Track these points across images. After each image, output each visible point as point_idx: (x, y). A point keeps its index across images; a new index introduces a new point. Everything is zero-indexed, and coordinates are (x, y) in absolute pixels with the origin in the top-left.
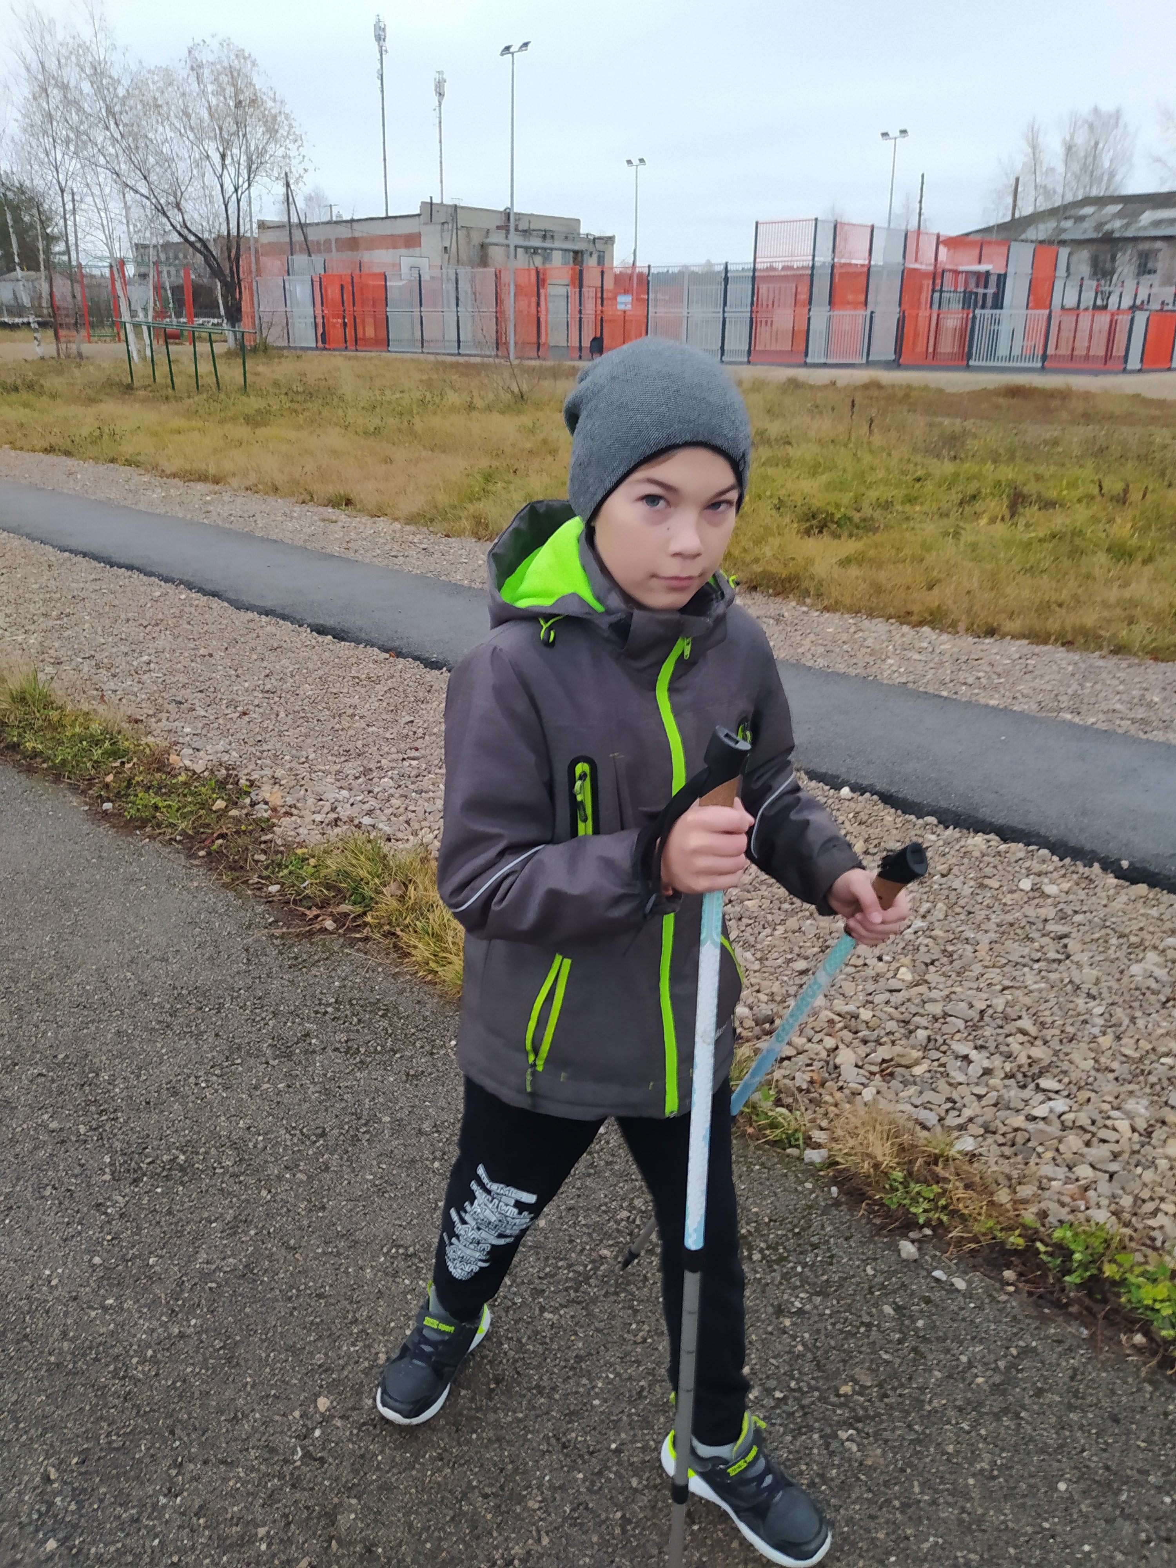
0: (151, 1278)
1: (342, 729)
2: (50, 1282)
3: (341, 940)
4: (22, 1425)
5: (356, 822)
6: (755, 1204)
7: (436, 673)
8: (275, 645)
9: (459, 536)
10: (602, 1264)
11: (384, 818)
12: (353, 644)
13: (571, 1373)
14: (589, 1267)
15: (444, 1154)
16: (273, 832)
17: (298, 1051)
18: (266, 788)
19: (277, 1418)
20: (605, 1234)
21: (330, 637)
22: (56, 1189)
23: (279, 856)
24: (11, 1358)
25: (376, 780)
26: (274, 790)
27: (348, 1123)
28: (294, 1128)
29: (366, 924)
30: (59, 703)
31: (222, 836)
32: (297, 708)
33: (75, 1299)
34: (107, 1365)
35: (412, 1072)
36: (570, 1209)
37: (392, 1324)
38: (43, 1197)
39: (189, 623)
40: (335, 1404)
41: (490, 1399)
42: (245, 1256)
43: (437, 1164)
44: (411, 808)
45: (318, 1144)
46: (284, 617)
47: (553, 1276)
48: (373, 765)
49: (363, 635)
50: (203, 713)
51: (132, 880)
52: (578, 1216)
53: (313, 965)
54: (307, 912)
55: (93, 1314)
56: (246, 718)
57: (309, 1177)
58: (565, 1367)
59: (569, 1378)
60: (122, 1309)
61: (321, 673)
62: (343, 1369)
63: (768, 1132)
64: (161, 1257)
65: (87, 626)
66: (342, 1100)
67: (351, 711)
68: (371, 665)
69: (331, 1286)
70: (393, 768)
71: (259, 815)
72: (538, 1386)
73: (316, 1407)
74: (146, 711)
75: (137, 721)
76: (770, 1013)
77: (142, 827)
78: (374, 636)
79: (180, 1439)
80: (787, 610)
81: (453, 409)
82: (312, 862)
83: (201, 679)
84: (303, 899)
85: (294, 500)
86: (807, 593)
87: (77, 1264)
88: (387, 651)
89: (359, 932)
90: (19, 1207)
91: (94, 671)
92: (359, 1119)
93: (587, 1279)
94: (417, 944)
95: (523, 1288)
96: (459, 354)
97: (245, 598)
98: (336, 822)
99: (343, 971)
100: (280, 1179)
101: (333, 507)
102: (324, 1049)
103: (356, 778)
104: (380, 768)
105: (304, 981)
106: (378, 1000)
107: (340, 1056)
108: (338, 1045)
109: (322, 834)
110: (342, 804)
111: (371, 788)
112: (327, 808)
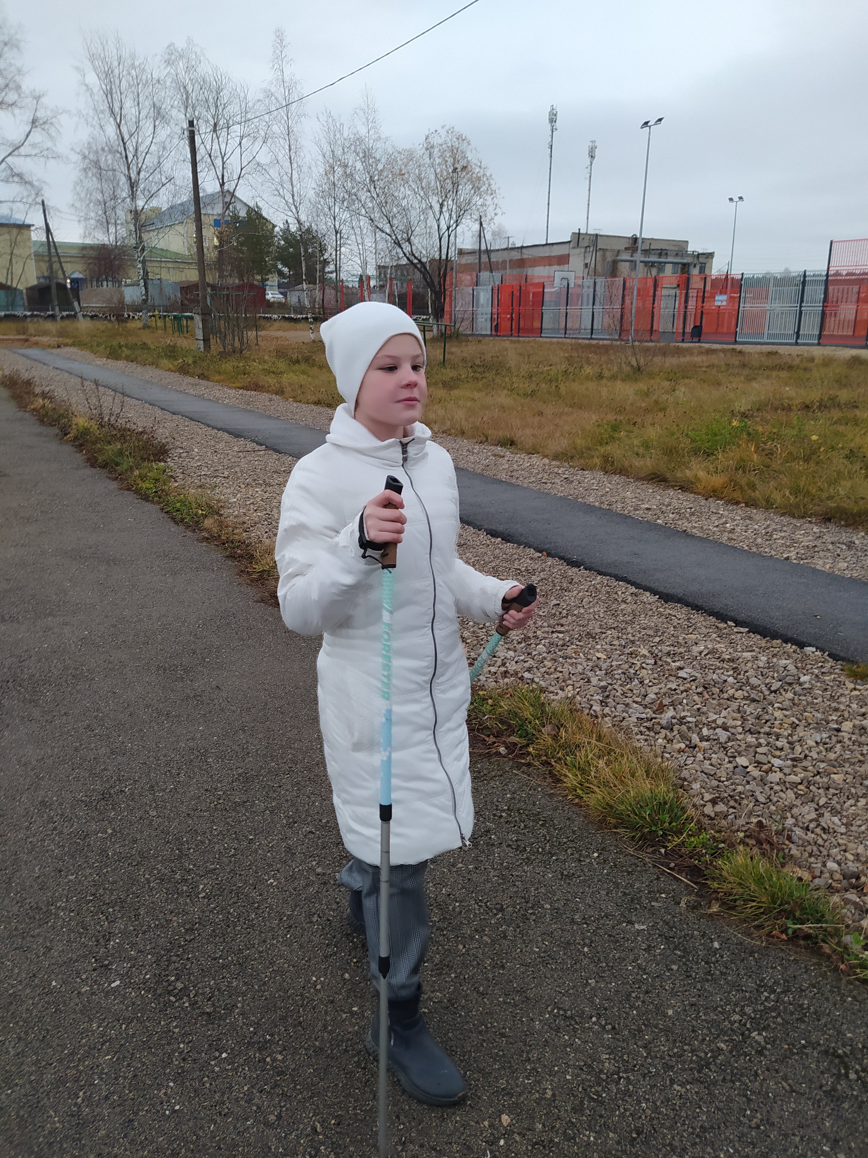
2: (316, 986)
3: (511, 763)
4: (298, 1087)
5: (520, 676)
6: (848, 1029)
9: (592, 470)
10: (719, 1055)
11: (539, 675)
12: (515, 545)
13: (698, 1140)
14: (709, 1055)
15: (592, 942)
17: (482, 842)
19: (472, 1123)
20: (722, 1030)
21: (500, 539)
22: (320, 917)
24: (291, 1037)
25: (533, 645)
27: (519, 904)
28: (480, 900)
29: (529, 753)
33: (332, 1002)
34: (354, 1056)
35: (565, 873)
36: (692, 1005)
37: (556, 1068)
38: (311, 922)
40: (514, 1122)
41: (633, 1146)
42: (448, 993)
43: (586, 949)
44: (559, 669)
45: (498, 916)
47: (680, 1056)
48: (531, 635)
49: (523, 539)
52: (699, 1012)
53: (492, 780)
54: (487, 740)
55: (344, 1016)
57: (492, 941)
58: (693, 1134)
59: (696, 1143)
60: (364, 1016)
61: (493, 564)
62: (520, 1095)
63: (858, 971)
66: (514, 885)
68: (528, 561)
69: (510, 1029)
70: (545, 638)
72: (670, 1144)
73: (500, 1121)
76: (856, 870)
78: (531, 539)
79: (404, 1124)
81: (588, 378)
82: (491, 703)
84: (484, 730)
85: (475, 441)
87: (334, 976)
88: (540, 551)
89: (524, 759)
92: (527, 902)
93: (708, 1065)
94: (567, 774)
95: (657, 1061)
96: (591, 339)
98: (505, 674)
99: (513, 786)
100: (472, 938)
101: (501, 446)
102: (501, 844)
103: (519, 643)
104: (536, 637)
105: (485, 790)
106: (539, 812)
107: (512, 851)
108: (510, 843)
109: (496, 682)
110: (510, 661)
111: (529, 651)
112: (499, 663)
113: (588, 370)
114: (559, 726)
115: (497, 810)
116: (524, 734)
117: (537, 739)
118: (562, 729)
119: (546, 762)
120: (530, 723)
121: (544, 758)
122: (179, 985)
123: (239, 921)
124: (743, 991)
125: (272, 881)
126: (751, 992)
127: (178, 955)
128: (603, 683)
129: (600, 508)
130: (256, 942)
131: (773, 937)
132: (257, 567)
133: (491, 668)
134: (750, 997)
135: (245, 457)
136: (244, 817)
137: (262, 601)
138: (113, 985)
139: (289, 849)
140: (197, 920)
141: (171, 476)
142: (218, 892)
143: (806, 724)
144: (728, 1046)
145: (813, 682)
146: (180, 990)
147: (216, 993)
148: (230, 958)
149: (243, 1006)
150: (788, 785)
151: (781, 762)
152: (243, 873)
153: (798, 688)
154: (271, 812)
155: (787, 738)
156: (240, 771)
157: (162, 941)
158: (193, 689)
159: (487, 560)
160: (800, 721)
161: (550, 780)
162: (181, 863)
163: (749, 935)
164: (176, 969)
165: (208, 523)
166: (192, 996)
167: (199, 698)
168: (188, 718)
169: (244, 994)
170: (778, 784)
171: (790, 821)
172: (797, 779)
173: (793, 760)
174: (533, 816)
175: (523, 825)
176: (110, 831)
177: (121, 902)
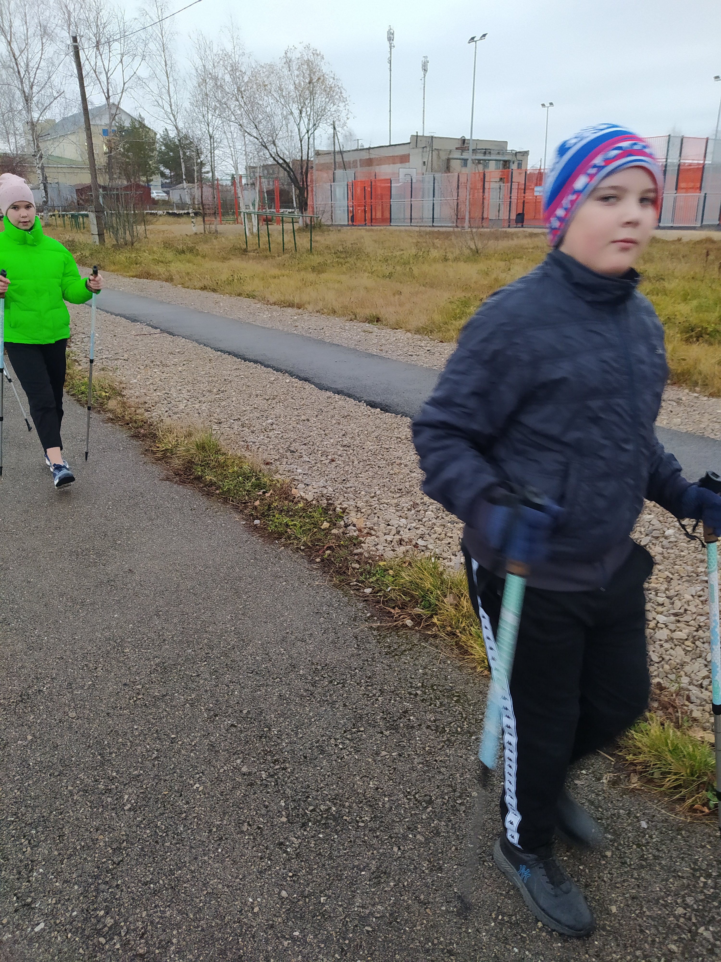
0: (324, 916)
1: (395, 474)
2: (253, 909)
3: (418, 635)
5: (414, 543)
8: (346, 414)
9: (449, 341)
11: (432, 541)
12: (393, 414)
16: (361, 547)
17: (402, 725)
18: (353, 514)
21: (379, 409)
23: (368, 566)
25: (422, 512)
26: (359, 516)
28: (409, 793)
29: (434, 624)
30: (223, 450)
31: (329, 548)
32: (365, 458)
33: (272, 927)
36: (634, 898)
38: (242, 832)
39: (292, 398)
42: (389, 905)
44: (451, 535)
45: (428, 810)
46: (349, 395)
48: (419, 502)
50: (308, 460)
51: (276, 577)
52: (642, 907)
53: (402, 654)
54: (392, 611)
55: (286, 943)
56: (334, 463)
57: (426, 839)
60: (306, 942)
61: (376, 434)
64: (329, 897)
65: (234, 399)
66: (440, 772)
67: (398, 461)
71: (351, 534)
74: (274, 456)
75: (267, 464)
77: (279, 539)
80: (684, 396)
81: (435, 260)
82: (391, 572)
83: (304, 436)
84: (388, 601)
85: (346, 318)
86: (696, 384)
87: (271, 895)
89: (429, 629)
90: (226, 839)
91: (241, 429)
92: (455, 791)
94: (473, 644)
96: (433, 226)
97: (324, 382)
98: (401, 542)
100: (405, 837)
101: (369, 322)
102: (420, 725)
105: (398, 666)
106: (452, 687)
107: (432, 732)
108: (429, 724)
109: (394, 550)
110: (403, 529)
111: (420, 518)
112: (394, 531)
113: (434, 253)
114: (460, 597)
115: (411, 687)
116: (427, 605)
117: (440, 609)
118: (462, 599)
119: (451, 632)
120: (432, 593)
121: (449, 629)
122: (109, 921)
123: (167, 835)
124: (679, 876)
125: (197, 785)
126: (688, 878)
127: (106, 883)
130: (187, 859)
131: (695, 811)
132: (160, 446)
133: (387, 536)
134: (689, 885)
135: (142, 340)
136: (165, 713)
137: (168, 479)
138: (37, 929)
139: (212, 745)
140: (125, 838)
141: (75, 360)
142: (144, 803)
143: (679, 577)
144: (678, 947)
145: (677, 535)
146: (110, 928)
147: (149, 928)
148: (161, 882)
149: (179, 941)
150: (676, 643)
151: (665, 618)
152: (167, 778)
153: (665, 542)
154: (192, 705)
155: (665, 593)
156: (157, 660)
157: (89, 867)
158: (107, 574)
159: (369, 430)
160: (673, 574)
161: (456, 651)
162: (104, 770)
163: (672, 810)
164: (105, 900)
165: (112, 404)
166: (123, 934)
167: (112, 583)
168: (102, 605)
169: (178, 926)
170: (666, 641)
171: (685, 680)
172: (682, 635)
173: (675, 615)
174: (447, 692)
175: (438, 703)
176: (30, 737)
177: (44, 821)
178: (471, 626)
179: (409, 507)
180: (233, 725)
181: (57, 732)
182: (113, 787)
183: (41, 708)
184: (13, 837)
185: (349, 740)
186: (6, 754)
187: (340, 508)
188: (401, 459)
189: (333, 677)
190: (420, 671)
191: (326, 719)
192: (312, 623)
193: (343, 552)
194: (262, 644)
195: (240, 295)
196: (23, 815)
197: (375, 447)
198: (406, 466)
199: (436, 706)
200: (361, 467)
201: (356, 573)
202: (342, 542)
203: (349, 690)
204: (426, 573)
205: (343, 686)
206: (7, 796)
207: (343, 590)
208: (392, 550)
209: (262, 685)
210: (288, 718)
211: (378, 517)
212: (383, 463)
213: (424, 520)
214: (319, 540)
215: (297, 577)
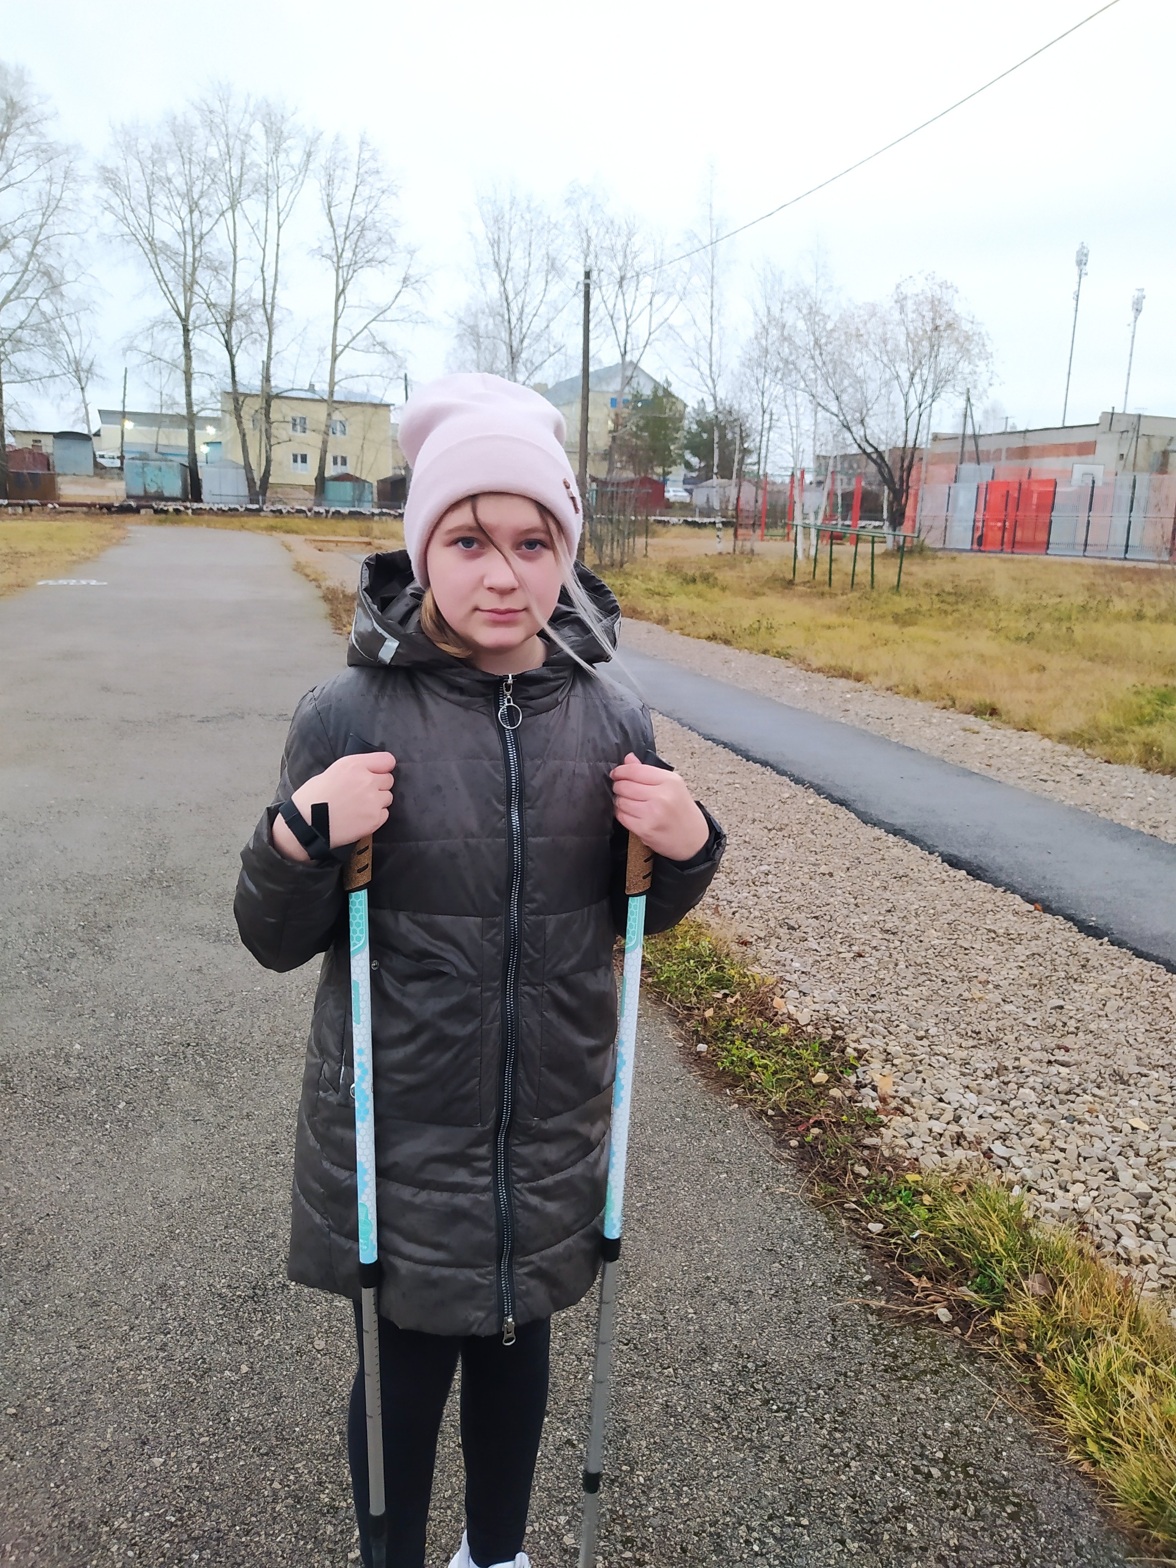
1: (972, 1000)
3: (957, 1346)
5: (985, 1146)
7: (1094, 942)
8: (901, 873)
9: (1123, 763)
11: (1023, 1151)
12: (990, 885)
16: (879, 1135)
17: (886, 1537)
18: (876, 1064)
21: (964, 872)
23: (885, 1176)
25: (1013, 1086)
26: (886, 1071)
29: (994, 1331)
31: (818, 1124)
32: (920, 960)
39: (813, 832)
44: (1060, 1143)
46: (914, 840)
48: (1009, 1064)
49: (1003, 877)
50: (816, 947)
51: (713, 1159)
53: (917, 1378)
54: (915, 1281)
56: (860, 960)
61: (950, 917)
67: (983, 976)
68: (1010, 916)
70: (1035, 1073)
71: (865, 1104)
74: (757, 932)
75: (746, 944)
77: (733, 1086)
78: (1017, 879)
81: (1119, 617)
82: (927, 1200)
83: (817, 902)
84: (909, 1259)
85: (935, 704)
88: (1031, 902)
94: (1068, 1396)
96: (1125, 559)
97: (874, 812)
98: (959, 1139)
99: (957, 1403)
101: (976, 715)
102: (924, 1549)
103: (987, 1076)
104: (1019, 1070)
105: (904, 1403)
106: (1006, 1480)
110: (968, 1113)
111: (1006, 1097)
112: (949, 1116)
113: (1119, 605)
114: (1053, 1282)
115: (922, 1456)
116: (987, 1286)
117: (1012, 1301)
118: (1060, 1289)
119: (1025, 1355)
120: (999, 1263)
121: (1023, 1346)
128: (1143, 1187)
129: (1139, 833)
133: (933, 1122)
159: (939, 908)
161: (1030, 1400)
174: (996, 1489)
175: (972, 1508)
176: (244, 1369)
177: (218, 1539)
178: (1070, 1352)
179: (989, 1072)
180: (569, 1442)
181: (287, 1370)
182: (344, 1504)
183: (278, 1318)
184: (164, 1556)
185: (775, 1538)
186: (201, 1390)
187: (855, 1049)
188: (989, 971)
189: (773, 1394)
190: (947, 1424)
191: (740, 1479)
192: (757, 1268)
193: (844, 1137)
194: (658, 1290)
195: (765, 652)
196: (190, 1517)
197: (945, 941)
198: (997, 987)
199: (965, 1513)
200: (910, 977)
201: (859, 1185)
202: (844, 1118)
203: (798, 1428)
204: (994, 1216)
205: (787, 1418)
206: (178, 1470)
207: (827, 1214)
208: (939, 1153)
209: (640, 1375)
210: (671, 1456)
211: (924, 1081)
212: (952, 975)
213: (1013, 1103)
214: (803, 1104)
215: (748, 1169)
